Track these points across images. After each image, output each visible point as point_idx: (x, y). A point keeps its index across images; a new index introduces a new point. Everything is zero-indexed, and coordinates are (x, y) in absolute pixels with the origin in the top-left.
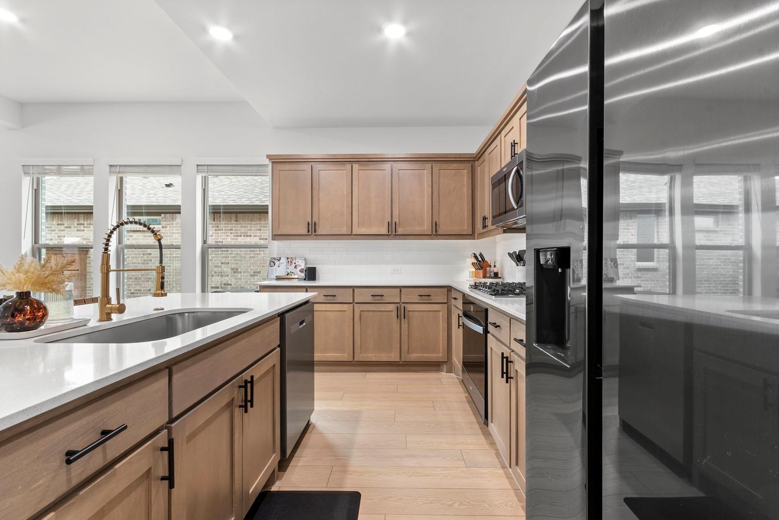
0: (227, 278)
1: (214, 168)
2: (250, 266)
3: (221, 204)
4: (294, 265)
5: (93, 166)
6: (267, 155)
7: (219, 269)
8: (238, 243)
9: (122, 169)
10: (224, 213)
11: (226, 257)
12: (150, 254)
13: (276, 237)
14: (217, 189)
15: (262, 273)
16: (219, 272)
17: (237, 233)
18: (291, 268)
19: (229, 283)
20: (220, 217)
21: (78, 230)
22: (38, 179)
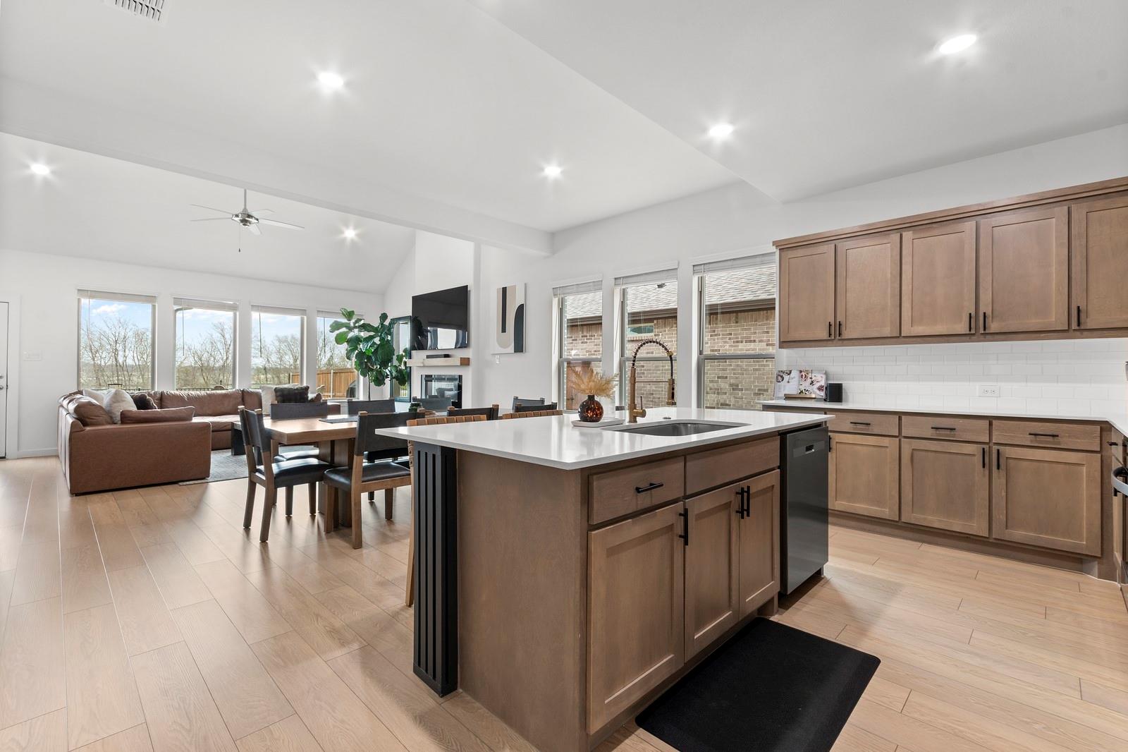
0: (725, 397)
1: (711, 266)
2: (754, 382)
3: (719, 302)
4: (809, 381)
5: (602, 281)
6: (773, 242)
7: (715, 384)
8: (739, 352)
9: (625, 281)
10: (722, 313)
11: (723, 370)
12: (643, 366)
13: (784, 344)
14: (713, 283)
15: (769, 391)
16: (716, 389)
17: (737, 338)
18: (805, 385)
19: (727, 402)
20: (717, 319)
21: (582, 343)
22: (562, 298)
